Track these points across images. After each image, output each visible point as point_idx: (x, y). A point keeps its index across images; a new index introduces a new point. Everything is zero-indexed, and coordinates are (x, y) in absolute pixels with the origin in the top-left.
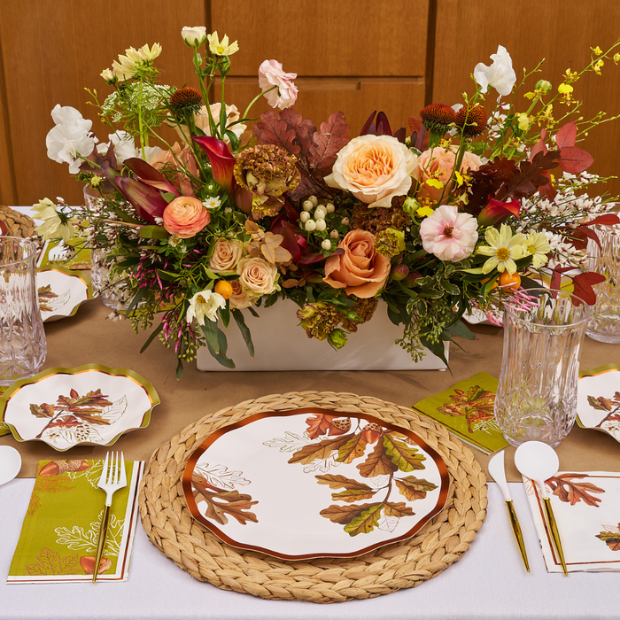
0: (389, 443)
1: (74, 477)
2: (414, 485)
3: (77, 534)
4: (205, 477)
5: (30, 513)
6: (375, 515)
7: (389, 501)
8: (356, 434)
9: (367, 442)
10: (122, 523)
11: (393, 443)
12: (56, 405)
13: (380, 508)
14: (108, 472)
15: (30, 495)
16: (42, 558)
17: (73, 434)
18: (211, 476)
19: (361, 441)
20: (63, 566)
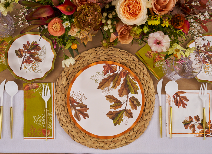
0: (128, 79)
1: (35, 91)
2: (134, 101)
3: (39, 119)
4: (73, 97)
5: (25, 109)
6: (122, 116)
7: (126, 109)
8: (118, 73)
9: (122, 77)
10: (51, 114)
11: (130, 80)
12: (23, 50)
13: (123, 112)
14: (44, 89)
15: (23, 100)
16: (31, 130)
17: (31, 67)
18: (75, 96)
19: (120, 77)
20: (38, 133)
